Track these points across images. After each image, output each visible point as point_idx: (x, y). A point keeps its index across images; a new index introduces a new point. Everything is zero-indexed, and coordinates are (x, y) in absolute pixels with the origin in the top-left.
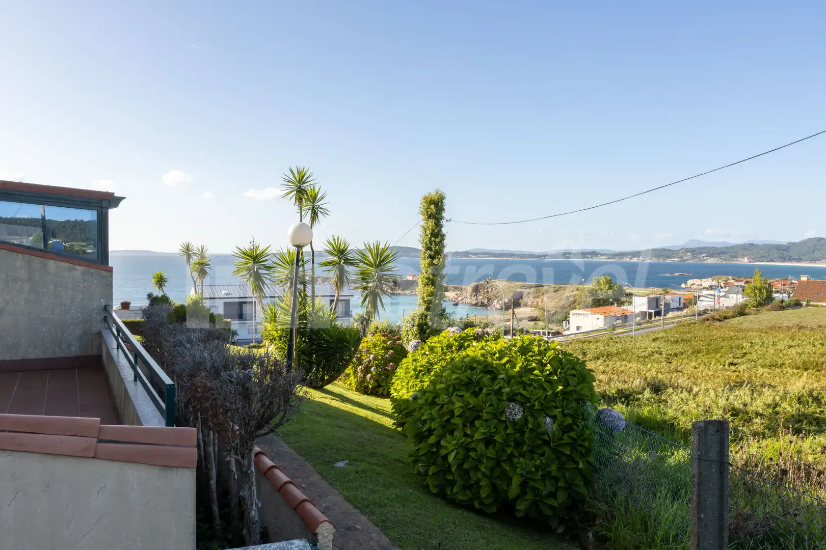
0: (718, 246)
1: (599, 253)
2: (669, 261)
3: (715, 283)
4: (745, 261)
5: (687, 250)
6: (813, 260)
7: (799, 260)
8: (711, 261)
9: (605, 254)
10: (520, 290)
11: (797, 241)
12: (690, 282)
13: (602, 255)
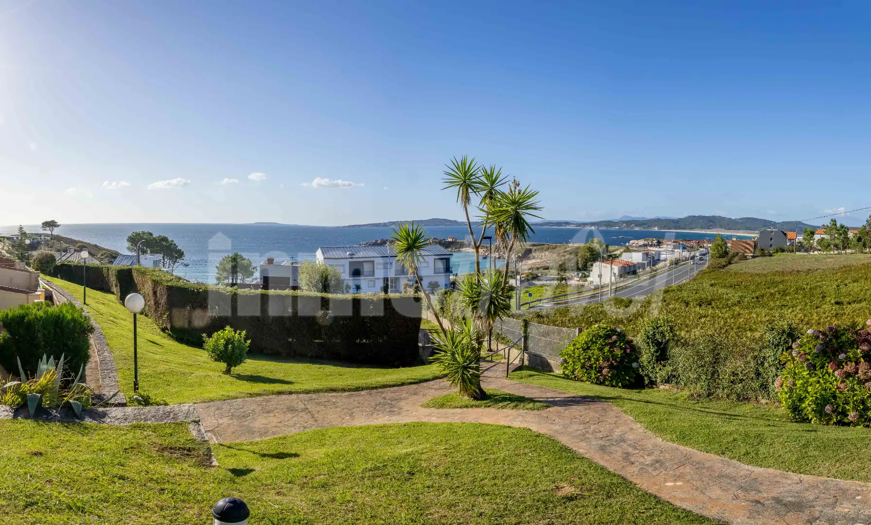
0: (641, 220)
1: (570, 223)
2: (613, 228)
3: (646, 242)
4: (656, 229)
5: (623, 222)
6: (691, 229)
7: (684, 229)
8: (637, 229)
9: (574, 224)
10: (529, 248)
11: (683, 217)
12: (631, 242)
13: (572, 224)
